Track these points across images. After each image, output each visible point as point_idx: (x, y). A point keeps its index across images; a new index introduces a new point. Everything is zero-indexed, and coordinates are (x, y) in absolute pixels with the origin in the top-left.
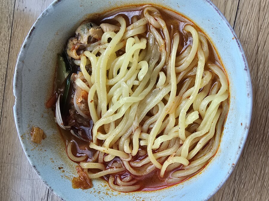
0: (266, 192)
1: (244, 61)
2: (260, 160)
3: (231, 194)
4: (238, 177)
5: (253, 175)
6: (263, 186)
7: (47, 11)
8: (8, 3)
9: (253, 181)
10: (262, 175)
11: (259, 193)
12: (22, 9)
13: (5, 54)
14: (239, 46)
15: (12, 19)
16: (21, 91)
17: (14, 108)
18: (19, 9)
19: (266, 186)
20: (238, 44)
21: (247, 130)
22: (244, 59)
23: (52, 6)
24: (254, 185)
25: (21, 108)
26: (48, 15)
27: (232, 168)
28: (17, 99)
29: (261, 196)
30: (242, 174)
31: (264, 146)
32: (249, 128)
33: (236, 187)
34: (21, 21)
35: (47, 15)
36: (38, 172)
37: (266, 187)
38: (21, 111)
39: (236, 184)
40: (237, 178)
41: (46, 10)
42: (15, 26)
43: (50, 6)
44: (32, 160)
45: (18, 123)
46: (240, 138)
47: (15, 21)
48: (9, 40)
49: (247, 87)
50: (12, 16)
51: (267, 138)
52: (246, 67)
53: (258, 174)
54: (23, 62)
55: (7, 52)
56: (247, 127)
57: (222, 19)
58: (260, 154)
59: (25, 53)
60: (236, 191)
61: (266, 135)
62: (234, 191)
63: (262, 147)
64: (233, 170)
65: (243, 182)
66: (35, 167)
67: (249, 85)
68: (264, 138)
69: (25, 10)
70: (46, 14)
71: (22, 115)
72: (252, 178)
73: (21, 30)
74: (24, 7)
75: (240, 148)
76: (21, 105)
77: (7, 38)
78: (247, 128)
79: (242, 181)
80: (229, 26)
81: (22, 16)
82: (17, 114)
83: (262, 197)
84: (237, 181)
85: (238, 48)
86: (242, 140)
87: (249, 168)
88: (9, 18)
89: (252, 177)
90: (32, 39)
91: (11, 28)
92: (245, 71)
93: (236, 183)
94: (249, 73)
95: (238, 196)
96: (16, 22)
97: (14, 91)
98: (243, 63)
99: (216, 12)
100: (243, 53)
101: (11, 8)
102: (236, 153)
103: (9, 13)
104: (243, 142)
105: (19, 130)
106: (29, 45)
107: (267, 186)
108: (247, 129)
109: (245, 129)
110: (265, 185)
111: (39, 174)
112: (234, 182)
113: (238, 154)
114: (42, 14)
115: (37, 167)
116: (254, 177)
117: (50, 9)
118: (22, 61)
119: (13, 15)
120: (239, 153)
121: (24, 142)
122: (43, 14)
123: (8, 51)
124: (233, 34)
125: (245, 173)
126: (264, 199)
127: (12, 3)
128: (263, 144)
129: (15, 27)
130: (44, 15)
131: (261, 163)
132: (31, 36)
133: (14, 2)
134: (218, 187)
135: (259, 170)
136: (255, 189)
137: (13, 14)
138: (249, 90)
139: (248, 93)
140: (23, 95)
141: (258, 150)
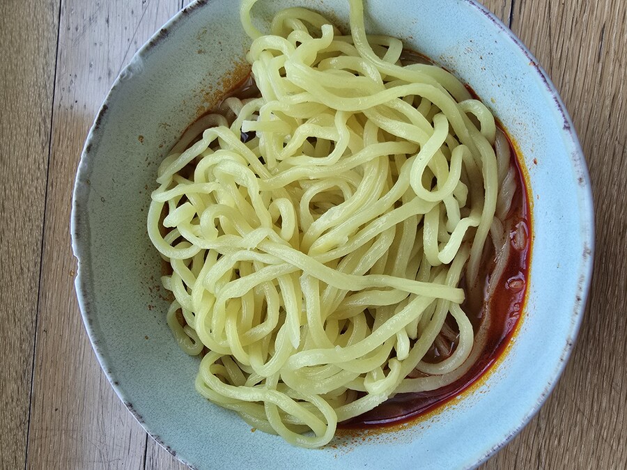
0: (607, 452)
1: (562, 110)
2: (588, 380)
3: (533, 460)
4: (545, 421)
5: (575, 415)
6: (601, 437)
7: (129, 69)
8: (39, 95)
9: (577, 429)
10: (595, 414)
11: (593, 454)
12: (68, 106)
13: (38, 198)
14: (545, 81)
15: (49, 126)
16: (90, 244)
17: (77, 282)
18: (62, 105)
19: (607, 437)
20: (543, 76)
21: (589, 259)
22: (559, 106)
23: (138, 57)
24: (579, 438)
25: (92, 281)
26: (134, 78)
27: (569, 347)
28: (81, 263)
29: (598, 461)
30: (552, 415)
31: (593, 352)
32: (592, 254)
33: (543, 444)
34: (68, 130)
35: (131, 77)
36: (140, 417)
37: (608, 440)
38: (93, 288)
39: (541, 439)
40: (543, 426)
41: (127, 66)
42: (57, 139)
43: (136, 58)
44: (124, 392)
45: (88, 313)
46: (576, 278)
47: (56, 131)
48: (45, 169)
49: (575, 166)
50: (48, 121)
51: (597, 333)
52: (566, 122)
53: (587, 412)
54: (88, 182)
55: (42, 195)
56: (588, 251)
57: (500, 29)
58: (585, 367)
59: (90, 162)
60: (543, 454)
61: (595, 327)
62: (539, 455)
63: (589, 352)
64: (571, 351)
65: (556, 432)
66: (130, 405)
67: (580, 159)
68: (591, 333)
69: (75, 106)
70: (128, 76)
71: (94, 294)
72: (574, 422)
73: (69, 147)
74: (72, 101)
75: (579, 299)
76: (91, 275)
77: (42, 167)
78: (589, 253)
79: (554, 432)
80: (516, 42)
81: (69, 119)
82: (85, 295)
83: (602, 464)
84: (543, 431)
85: (544, 85)
86: (581, 281)
87: (566, 401)
88: (42, 125)
89: (574, 419)
90: (103, 132)
91: (48, 144)
92: (567, 132)
93: (541, 435)
94: (574, 134)
95: (550, 465)
96: (58, 132)
97: (74, 246)
98: (559, 114)
99: (486, 16)
100: (556, 93)
101: (46, 104)
102: (574, 313)
103: (43, 114)
104: (585, 285)
105: (91, 328)
106: (98, 145)
107: (609, 438)
108: (588, 255)
109: (584, 255)
110: (605, 437)
111: (140, 420)
112: (537, 434)
113: (576, 313)
114: (119, 77)
115: (137, 406)
116: (578, 420)
117: (135, 65)
118: (85, 179)
119: (50, 119)
120: (580, 310)
121: (102, 355)
122: (122, 76)
123: (43, 193)
124: (529, 57)
125: (559, 413)
126: (606, 467)
127: (49, 93)
128: (590, 346)
129: (56, 144)
130: (125, 79)
131: (591, 388)
132: (101, 126)
133: (52, 92)
134: (543, 395)
135: (588, 402)
136: (583, 446)
137: (50, 116)
138: (580, 170)
139: (578, 177)
140: (93, 254)
141: (582, 360)
